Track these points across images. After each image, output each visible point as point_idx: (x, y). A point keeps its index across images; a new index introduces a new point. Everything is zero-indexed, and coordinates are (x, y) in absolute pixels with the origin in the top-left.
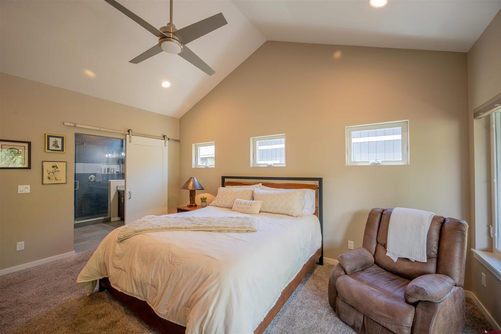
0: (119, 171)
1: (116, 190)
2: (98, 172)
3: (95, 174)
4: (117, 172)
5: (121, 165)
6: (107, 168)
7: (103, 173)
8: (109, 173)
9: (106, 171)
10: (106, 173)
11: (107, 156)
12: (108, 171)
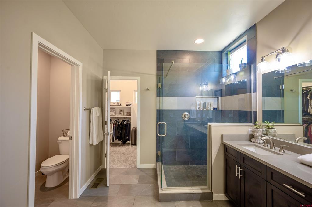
0: (216, 107)
1: (220, 142)
2: (193, 108)
3: (189, 111)
4: (214, 109)
5: (220, 97)
6: (202, 102)
7: (198, 109)
8: (205, 110)
9: (202, 107)
10: (202, 109)
11: (201, 88)
12: (204, 107)
